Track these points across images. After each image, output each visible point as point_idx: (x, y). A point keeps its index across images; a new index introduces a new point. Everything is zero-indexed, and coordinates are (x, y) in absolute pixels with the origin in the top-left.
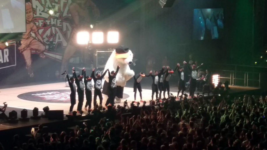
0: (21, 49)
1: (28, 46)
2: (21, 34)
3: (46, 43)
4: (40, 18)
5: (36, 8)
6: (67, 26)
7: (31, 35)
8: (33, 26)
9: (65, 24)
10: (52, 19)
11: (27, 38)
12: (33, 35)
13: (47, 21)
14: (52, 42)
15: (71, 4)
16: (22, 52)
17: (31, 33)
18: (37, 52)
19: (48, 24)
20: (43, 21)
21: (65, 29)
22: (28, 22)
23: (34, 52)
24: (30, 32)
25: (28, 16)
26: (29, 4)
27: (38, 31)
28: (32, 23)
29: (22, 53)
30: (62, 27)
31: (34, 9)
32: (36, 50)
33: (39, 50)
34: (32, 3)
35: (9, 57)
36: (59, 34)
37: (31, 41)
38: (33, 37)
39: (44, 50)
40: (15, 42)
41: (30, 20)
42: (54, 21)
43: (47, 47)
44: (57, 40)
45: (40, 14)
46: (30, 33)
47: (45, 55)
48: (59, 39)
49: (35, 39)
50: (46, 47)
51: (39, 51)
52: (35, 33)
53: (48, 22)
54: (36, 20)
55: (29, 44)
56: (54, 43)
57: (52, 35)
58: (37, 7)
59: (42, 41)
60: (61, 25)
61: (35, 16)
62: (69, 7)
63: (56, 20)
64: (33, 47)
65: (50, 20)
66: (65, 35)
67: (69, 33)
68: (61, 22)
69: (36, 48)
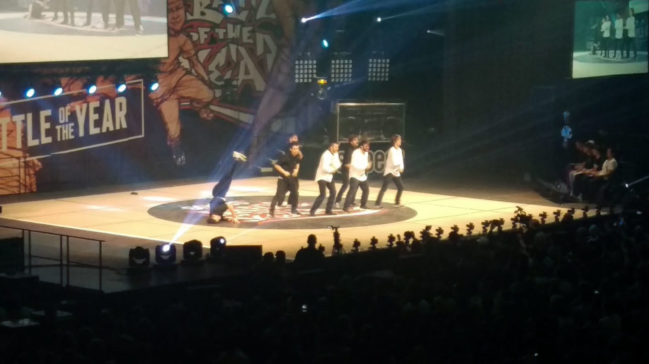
0: (157, 99)
1: (173, 91)
2: (156, 61)
3: (217, 83)
4: (203, 23)
6: (265, 43)
7: (179, 63)
8: (185, 43)
9: (260, 37)
10: (230, 27)
11: (171, 72)
12: (185, 63)
13: (217, 30)
14: (231, 80)
16: (159, 104)
17: (181, 59)
18: (194, 104)
19: (221, 36)
20: (208, 30)
21: (260, 50)
22: (173, 33)
23: (186, 104)
24: (179, 55)
25: (173, 18)
27: (196, 54)
28: (181, 35)
29: (159, 108)
30: (255, 44)
31: (189, 2)
32: (192, 100)
33: (199, 101)
35: (127, 116)
36: (247, 61)
37: (181, 78)
38: (186, 69)
39: (209, 100)
40: (141, 80)
41: (178, 27)
42: (234, 31)
43: (218, 93)
44: (242, 77)
45: (203, 14)
46: (177, 58)
47: (212, 111)
48: (247, 72)
49: (188, 72)
50: (214, 93)
51: (198, 103)
52: (189, 59)
53: (220, 33)
54: (191, 27)
55: (175, 87)
56: (234, 83)
57: (230, 64)
59: (206, 78)
60: (251, 41)
61: (190, 17)
63: (238, 27)
64: (184, 92)
65: (226, 28)
66: (260, 64)
67: (270, 60)
68: (253, 32)
69: (192, 95)
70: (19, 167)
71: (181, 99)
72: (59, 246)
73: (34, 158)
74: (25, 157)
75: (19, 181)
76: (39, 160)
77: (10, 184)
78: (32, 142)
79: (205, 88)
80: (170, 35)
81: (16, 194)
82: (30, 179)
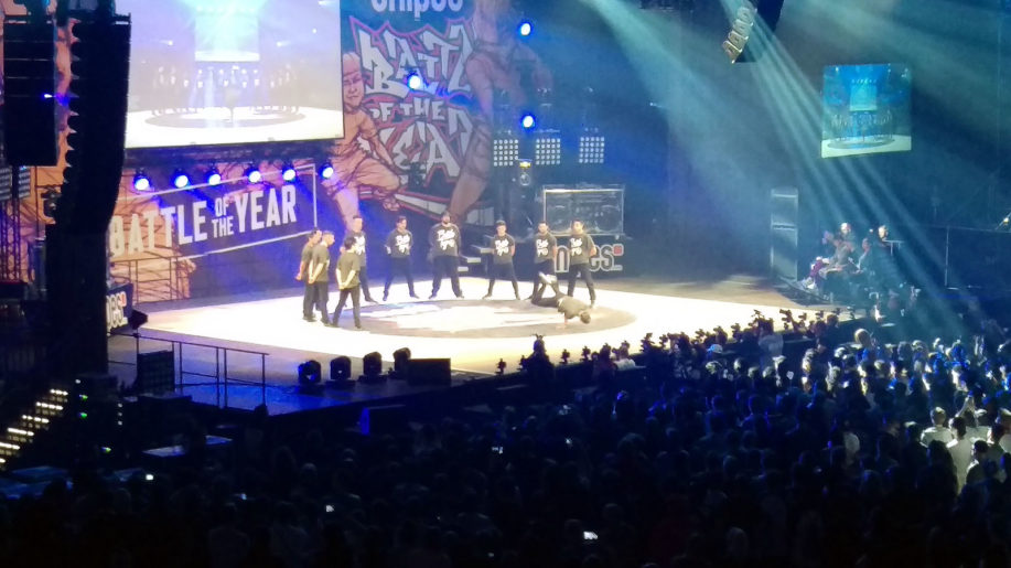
0: (331, 187)
1: (351, 177)
2: (330, 142)
3: (402, 167)
4: (385, 97)
5: (370, 68)
6: (459, 121)
7: (358, 145)
8: (364, 121)
9: (453, 113)
10: (417, 101)
11: (348, 156)
12: (365, 145)
13: (402, 105)
14: (419, 163)
15: (471, 57)
17: (359, 139)
19: (407, 112)
20: (391, 105)
21: (453, 128)
22: (350, 109)
23: (366, 193)
24: (357, 136)
25: (350, 92)
26: (351, 57)
27: (378, 133)
28: (360, 112)
29: (335, 198)
30: (446, 121)
31: (368, 73)
32: (373, 188)
33: (381, 189)
34: (360, 56)
35: (297, 210)
36: (438, 141)
37: (359, 164)
38: (366, 151)
39: (395, 187)
40: (313, 165)
41: (356, 102)
42: (422, 106)
43: (405, 180)
44: (432, 160)
45: (385, 86)
46: (355, 139)
47: (397, 201)
48: (438, 155)
49: (369, 156)
50: (400, 179)
51: (380, 192)
52: (369, 140)
53: (406, 108)
54: (372, 101)
55: (354, 173)
56: (422, 167)
57: (419, 146)
58: (374, 65)
59: (390, 163)
60: (443, 118)
61: (369, 91)
62: (465, 65)
63: (427, 101)
64: (365, 180)
65: (413, 103)
66: (454, 144)
67: (465, 140)
68: (444, 107)
69: (374, 182)
70: (170, 270)
71: (360, 186)
72: (214, 361)
73: (187, 259)
74: (177, 257)
75: (170, 286)
76: (192, 260)
77: (159, 289)
78: (184, 240)
79: (388, 173)
80: (345, 111)
81: (166, 301)
82: (182, 282)
